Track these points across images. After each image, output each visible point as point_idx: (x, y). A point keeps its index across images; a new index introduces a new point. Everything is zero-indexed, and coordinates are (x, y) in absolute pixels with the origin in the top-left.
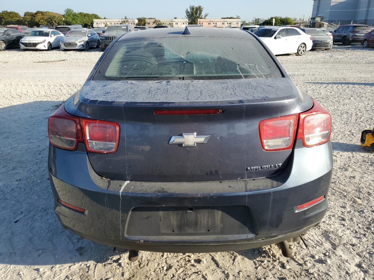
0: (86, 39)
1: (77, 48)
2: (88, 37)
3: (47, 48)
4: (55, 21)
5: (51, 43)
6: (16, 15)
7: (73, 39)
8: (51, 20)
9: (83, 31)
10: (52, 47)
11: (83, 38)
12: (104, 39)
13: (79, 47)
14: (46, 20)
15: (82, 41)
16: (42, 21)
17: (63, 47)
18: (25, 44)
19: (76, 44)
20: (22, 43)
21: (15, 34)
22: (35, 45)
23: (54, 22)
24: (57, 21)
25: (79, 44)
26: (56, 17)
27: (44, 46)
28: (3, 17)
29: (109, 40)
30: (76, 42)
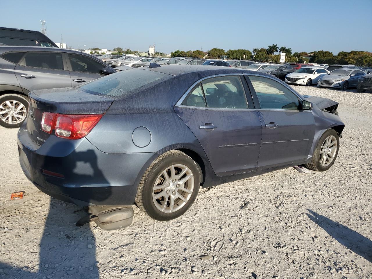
0: (347, 78)
1: (332, 86)
2: (351, 76)
3: (305, 84)
4: (366, 61)
5: (312, 79)
6: (330, 54)
7: (332, 78)
8: (362, 60)
9: (347, 71)
10: (312, 83)
11: (343, 77)
12: (363, 80)
13: (334, 85)
14: (357, 59)
15: (339, 80)
16: (352, 60)
17: (319, 84)
18: (289, 79)
19: (333, 82)
20: (287, 78)
21: (288, 70)
22: (297, 80)
23: (364, 62)
24: (368, 61)
25: (335, 83)
26: (368, 56)
27: (304, 82)
28: (317, 56)
29: (367, 81)
30: (333, 81)
